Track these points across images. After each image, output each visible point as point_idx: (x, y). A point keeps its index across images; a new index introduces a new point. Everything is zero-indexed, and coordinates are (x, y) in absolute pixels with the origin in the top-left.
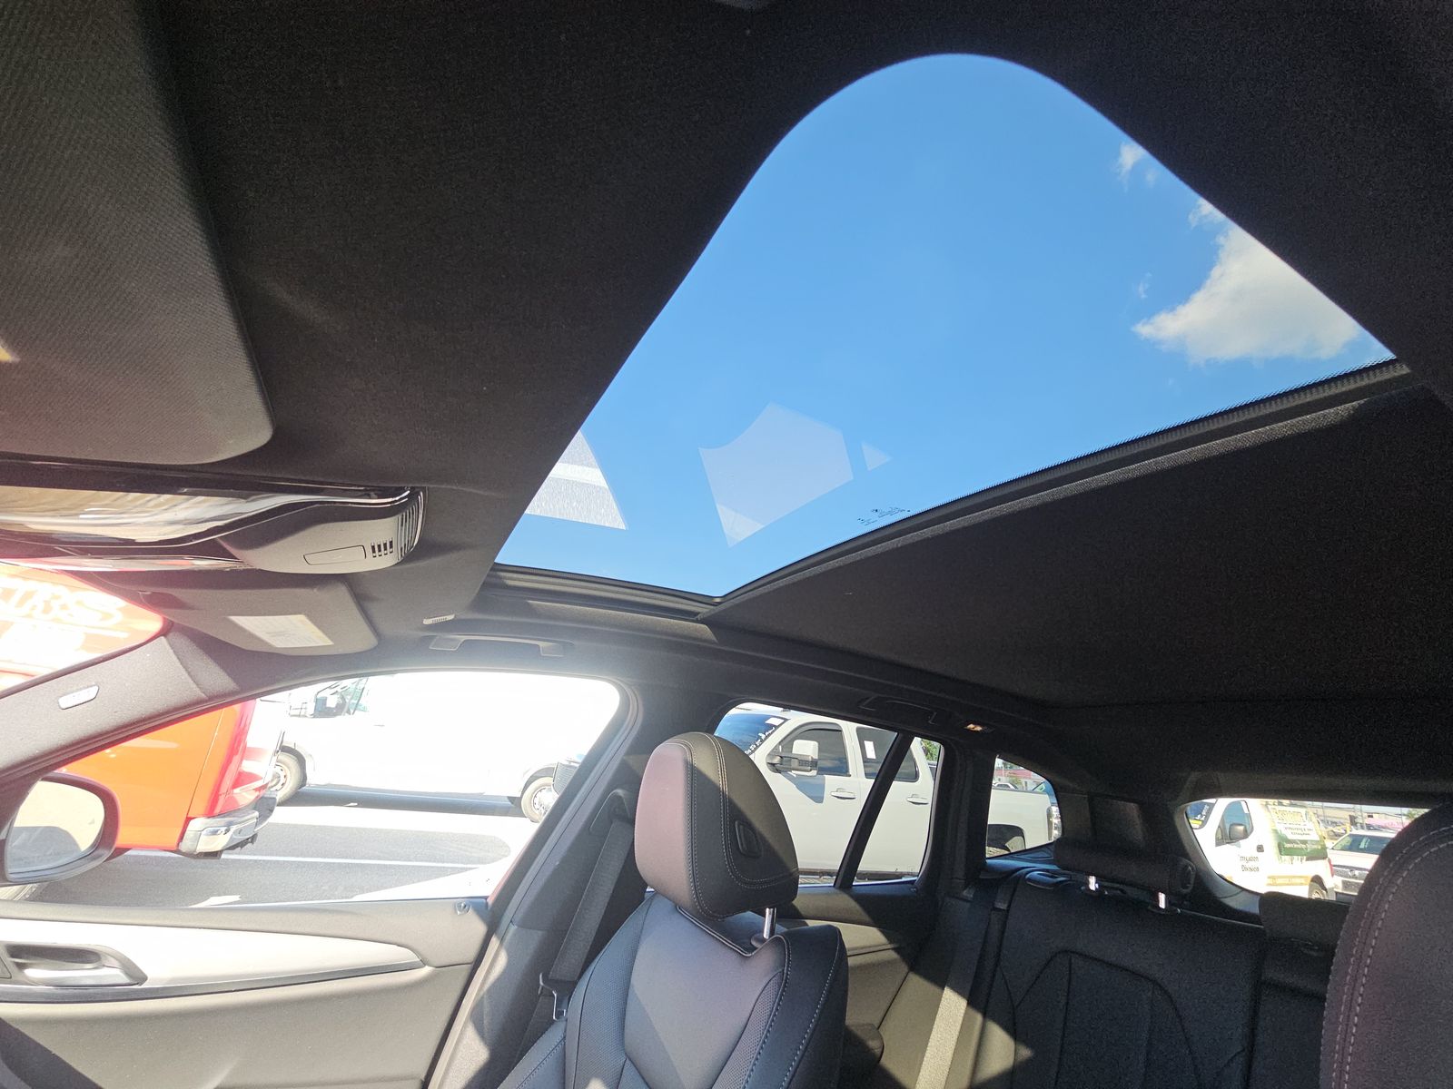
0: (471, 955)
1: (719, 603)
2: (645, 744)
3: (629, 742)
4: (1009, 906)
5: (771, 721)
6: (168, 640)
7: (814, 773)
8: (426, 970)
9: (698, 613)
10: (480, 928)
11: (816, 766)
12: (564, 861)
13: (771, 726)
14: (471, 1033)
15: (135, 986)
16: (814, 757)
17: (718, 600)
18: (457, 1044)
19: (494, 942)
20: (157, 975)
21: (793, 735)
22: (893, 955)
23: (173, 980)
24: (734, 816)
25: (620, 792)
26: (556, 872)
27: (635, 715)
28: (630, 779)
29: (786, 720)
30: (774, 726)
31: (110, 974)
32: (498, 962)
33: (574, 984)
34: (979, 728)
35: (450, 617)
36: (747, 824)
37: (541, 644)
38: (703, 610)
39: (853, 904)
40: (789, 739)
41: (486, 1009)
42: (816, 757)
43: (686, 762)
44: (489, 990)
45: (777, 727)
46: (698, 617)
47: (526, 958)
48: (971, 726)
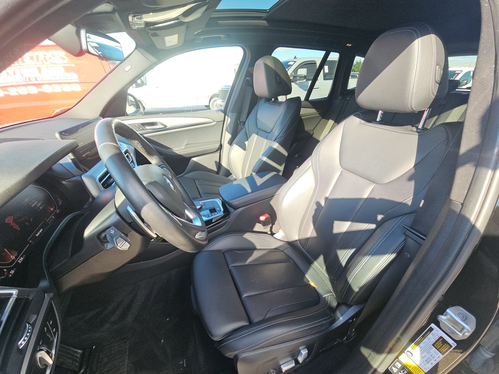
0: (223, 119)
1: (269, 12)
2: (252, 64)
3: (248, 64)
4: (350, 99)
5: (289, 63)
6: (137, 50)
7: (305, 80)
8: (215, 123)
9: (263, 17)
10: (223, 115)
11: (306, 78)
12: (238, 97)
13: (290, 65)
14: (227, 133)
15: (165, 128)
16: (305, 75)
17: (268, 11)
18: (225, 135)
19: (226, 117)
20: (169, 126)
21: (297, 68)
22: (318, 115)
23: (171, 126)
24: (277, 75)
25: (248, 78)
26: (237, 100)
27: (248, 55)
28: (250, 74)
29: (295, 62)
30: (291, 65)
31: (160, 126)
32: (228, 120)
33: (245, 122)
34: (350, 45)
35: (200, 31)
36: (279, 76)
37: (222, 36)
38: (264, 15)
39: (308, 103)
40: (296, 69)
41: (229, 129)
42: (306, 74)
43: (264, 63)
44: (228, 125)
45: (292, 65)
46: (263, 18)
47: (234, 119)
48: (348, 45)
